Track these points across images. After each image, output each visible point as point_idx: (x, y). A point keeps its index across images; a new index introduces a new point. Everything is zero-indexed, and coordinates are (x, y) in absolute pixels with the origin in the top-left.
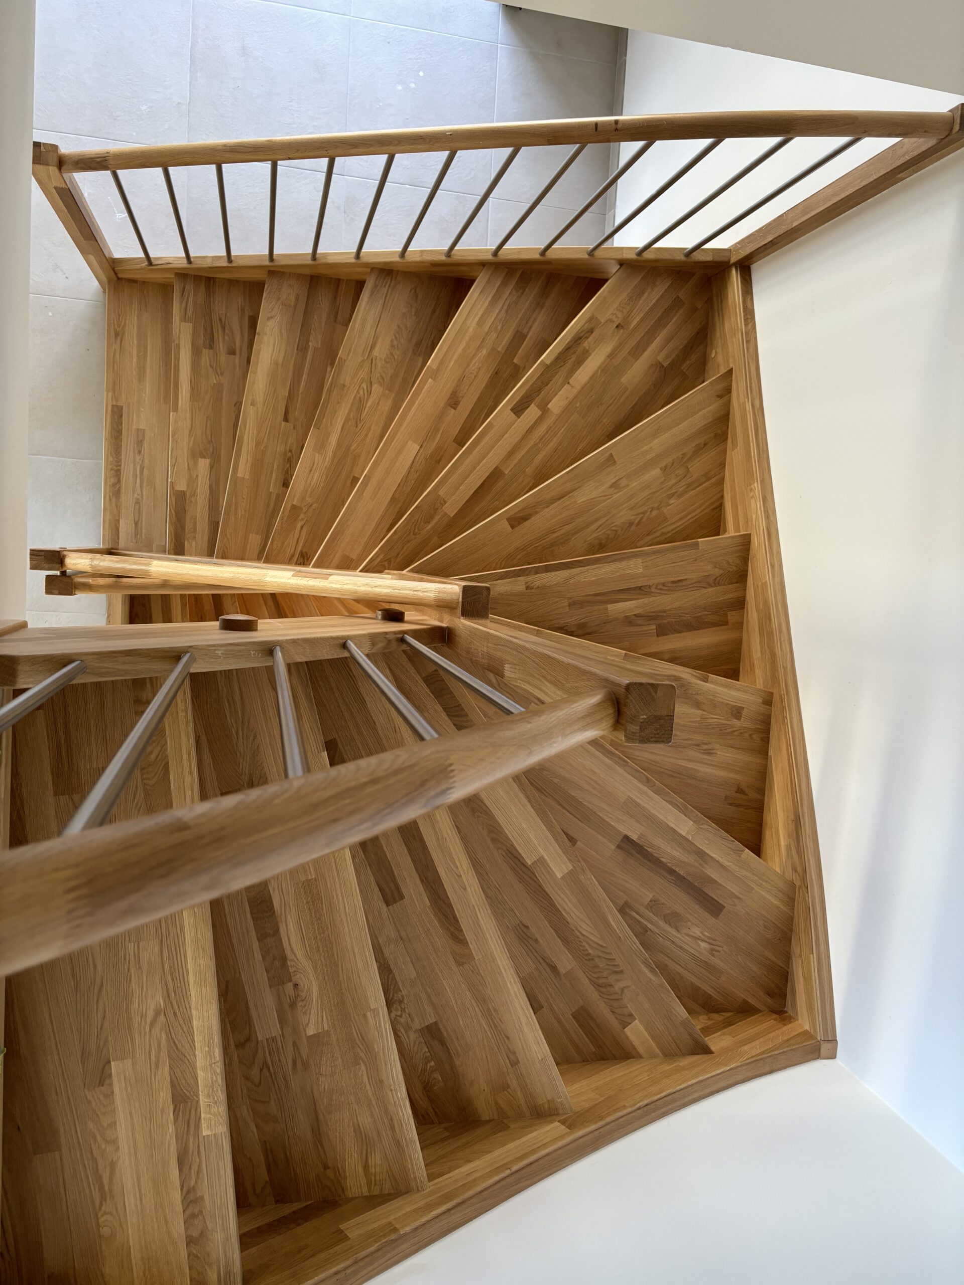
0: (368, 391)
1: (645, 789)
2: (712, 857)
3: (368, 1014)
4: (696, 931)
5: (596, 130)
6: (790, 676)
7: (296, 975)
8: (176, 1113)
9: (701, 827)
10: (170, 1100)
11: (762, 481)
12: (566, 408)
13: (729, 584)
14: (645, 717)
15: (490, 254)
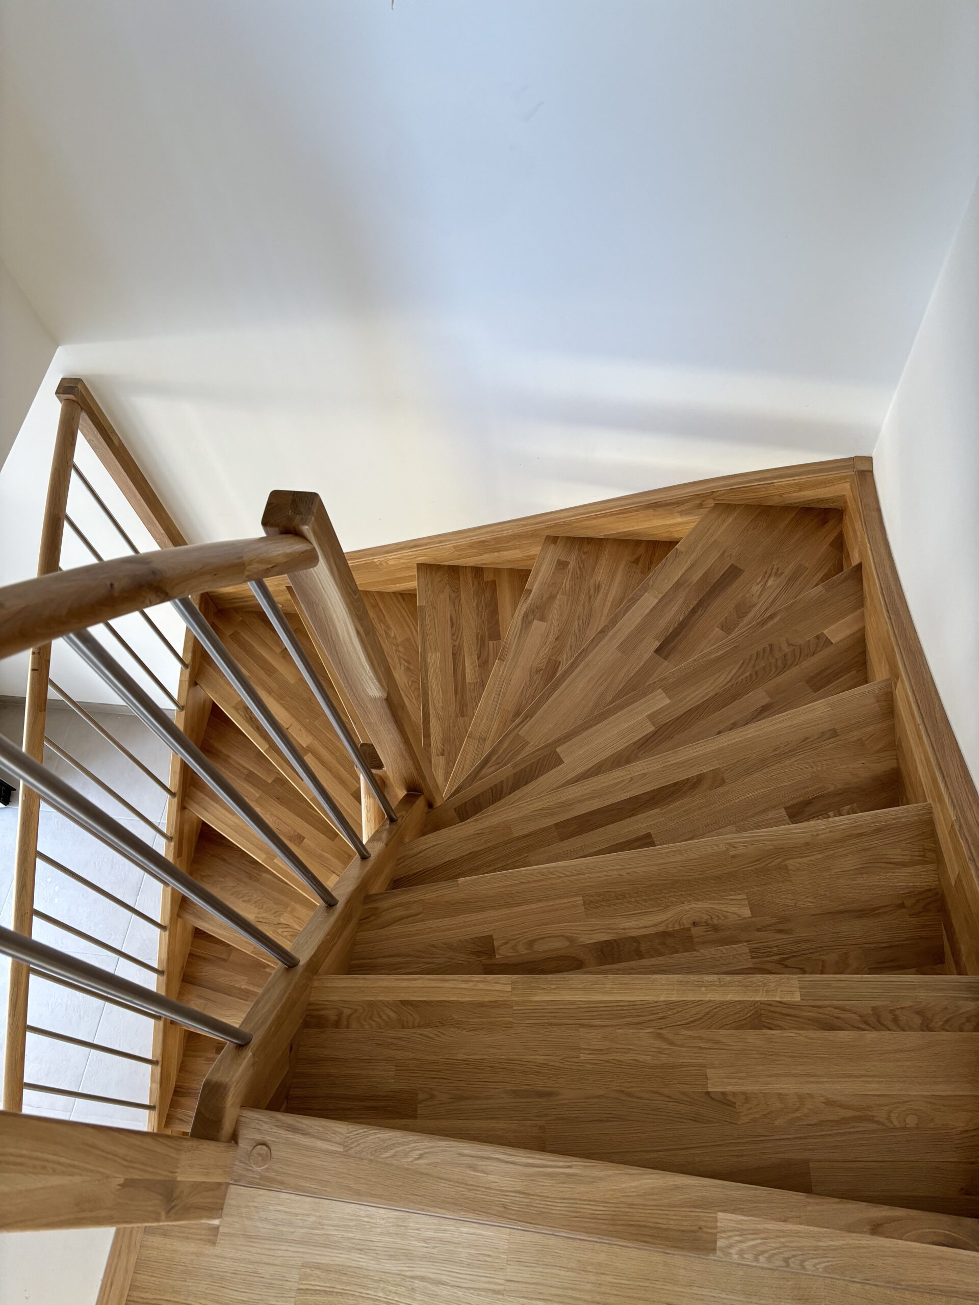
0: (286, 928)
1: (610, 634)
2: (681, 577)
3: (731, 853)
4: (756, 589)
5: (37, 670)
6: (530, 521)
7: (683, 923)
8: (773, 1027)
9: (650, 586)
10: (758, 1032)
11: (373, 555)
12: (309, 731)
13: (459, 580)
14: (290, 511)
15: (173, 800)
